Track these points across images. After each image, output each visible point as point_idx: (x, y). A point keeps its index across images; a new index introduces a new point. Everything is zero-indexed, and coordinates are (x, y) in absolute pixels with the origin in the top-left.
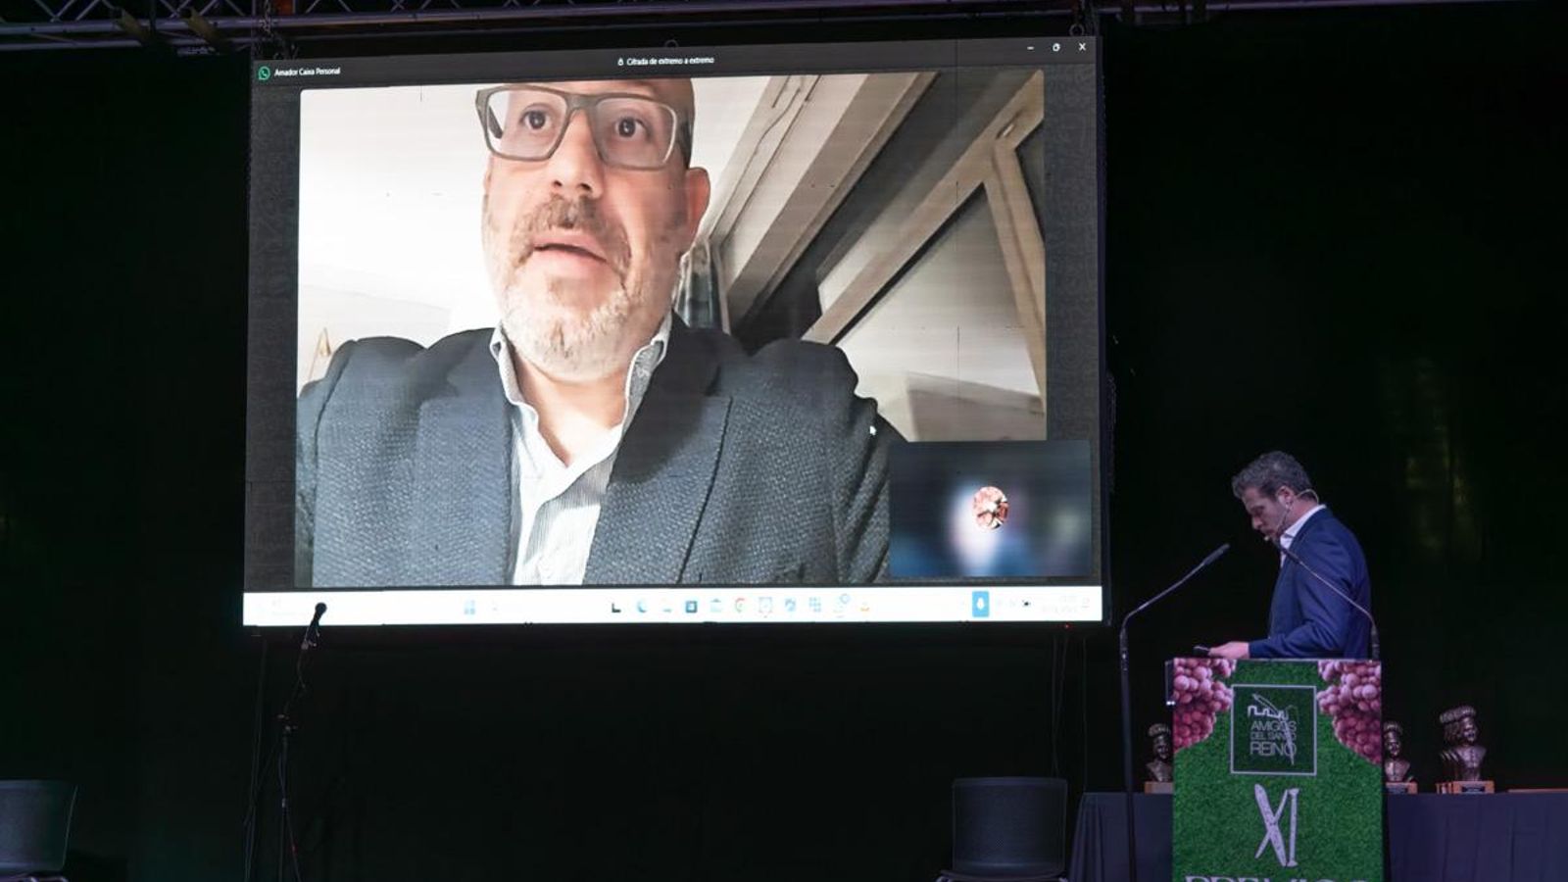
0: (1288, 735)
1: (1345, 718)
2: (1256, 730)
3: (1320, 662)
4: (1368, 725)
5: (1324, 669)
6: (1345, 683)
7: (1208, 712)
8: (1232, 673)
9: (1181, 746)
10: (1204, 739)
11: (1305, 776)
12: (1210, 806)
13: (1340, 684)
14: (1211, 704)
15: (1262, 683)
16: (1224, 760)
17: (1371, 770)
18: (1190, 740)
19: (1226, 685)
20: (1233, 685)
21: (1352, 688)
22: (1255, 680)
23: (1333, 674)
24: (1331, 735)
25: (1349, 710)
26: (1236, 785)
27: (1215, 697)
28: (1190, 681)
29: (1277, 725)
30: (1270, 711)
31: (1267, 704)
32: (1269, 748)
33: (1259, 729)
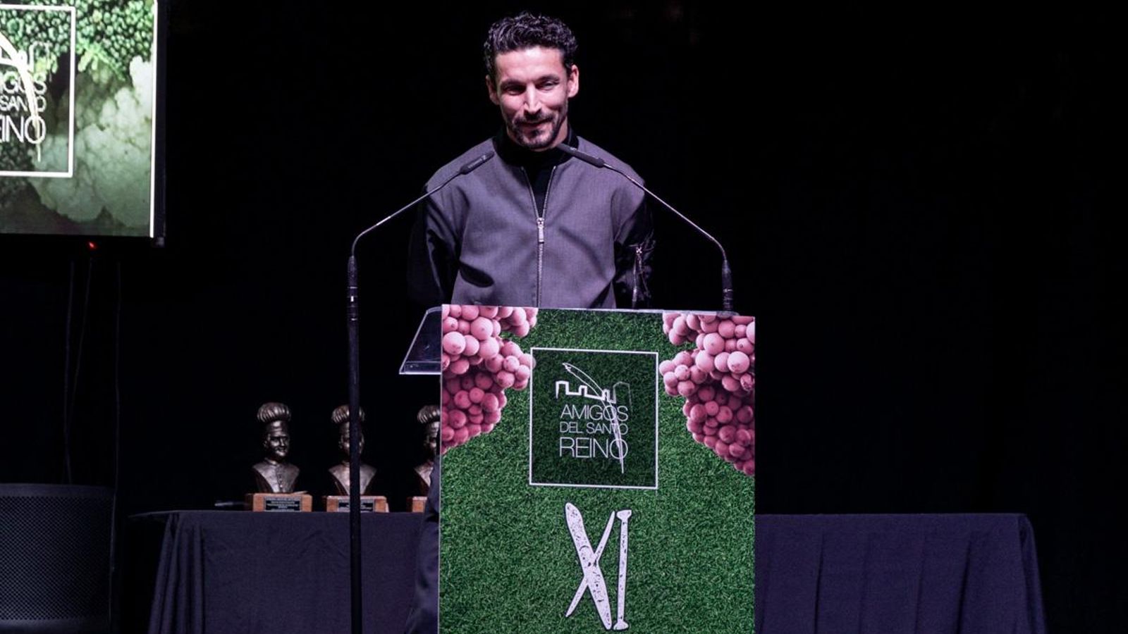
0: (616, 426)
1: (703, 403)
2: (567, 418)
3: (666, 314)
4: (735, 413)
5: (671, 327)
6: (703, 349)
7: (495, 388)
8: (532, 330)
9: (452, 442)
10: (488, 432)
11: (641, 491)
12: (496, 536)
13: (695, 350)
14: (499, 376)
15: (577, 345)
16: (518, 465)
17: (739, 483)
18: (466, 432)
19: (521, 347)
20: (532, 349)
21: (713, 356)
22: (566, 341)
23: (684, 334)
24: (681, 428)
25: (708, 389)
26: (537, 503)
27: (505, 367)
28: (466, 340)
29: (600, 411)
30: (589, 389)
31: (584, 378)
32: (587, 447)
33: (572, 417)
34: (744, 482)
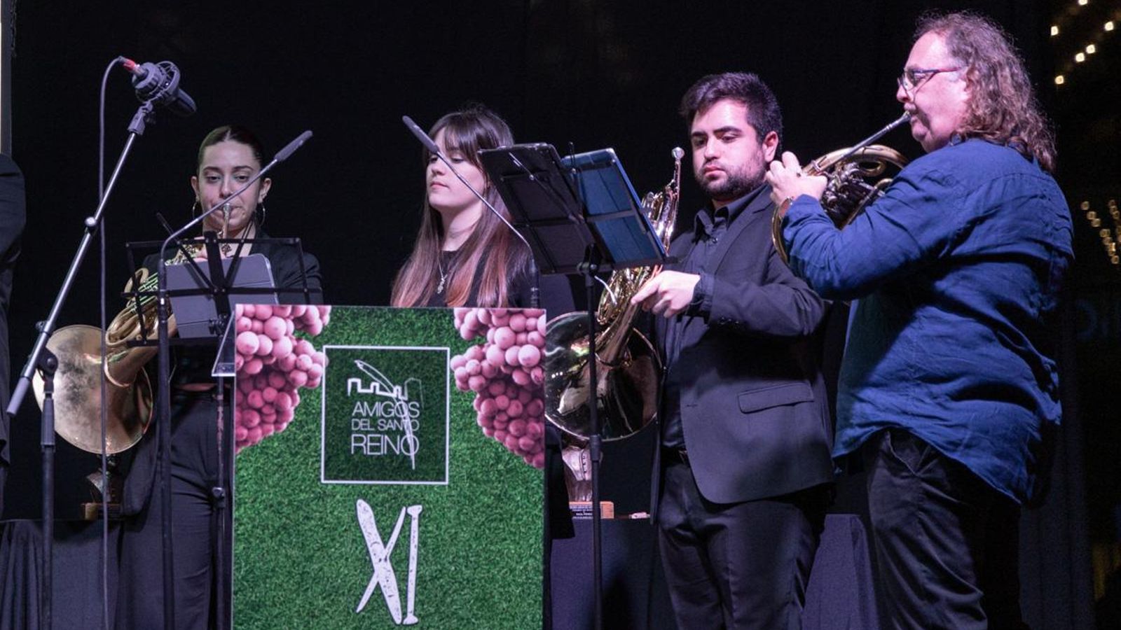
0: (407, 423)
1: (493, 397)
2: (359, 416)
4: (525, 406)
5: (462, 321)
6: (494, 343)
7: (288, 388)
8: (324, 328)
9: (245, 441)
10: (281, 431)
11: (432, 487)
12: (289, 533)
13: (486, 344)
14: (292, 375)
15: (369, 342)
16: (310, 463)
17: (529, 476)
18: (259, 431)
19: (314, 346)
20: (325, 347)
21: (504, 350)
22: (358, 338)
23: (475, 329)
24: (469, 425)
25: (499, 384)
26: (329, 501)
27: (298, 365)
28: (260, 340)
29: (391, 407)
30: (381, 386)
31: (376, 375)
32: (378, 444)
33: (364, 414)
34: (533, 475)
